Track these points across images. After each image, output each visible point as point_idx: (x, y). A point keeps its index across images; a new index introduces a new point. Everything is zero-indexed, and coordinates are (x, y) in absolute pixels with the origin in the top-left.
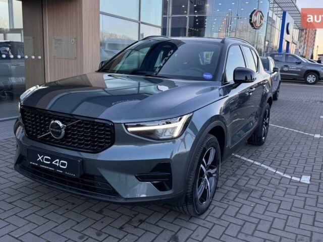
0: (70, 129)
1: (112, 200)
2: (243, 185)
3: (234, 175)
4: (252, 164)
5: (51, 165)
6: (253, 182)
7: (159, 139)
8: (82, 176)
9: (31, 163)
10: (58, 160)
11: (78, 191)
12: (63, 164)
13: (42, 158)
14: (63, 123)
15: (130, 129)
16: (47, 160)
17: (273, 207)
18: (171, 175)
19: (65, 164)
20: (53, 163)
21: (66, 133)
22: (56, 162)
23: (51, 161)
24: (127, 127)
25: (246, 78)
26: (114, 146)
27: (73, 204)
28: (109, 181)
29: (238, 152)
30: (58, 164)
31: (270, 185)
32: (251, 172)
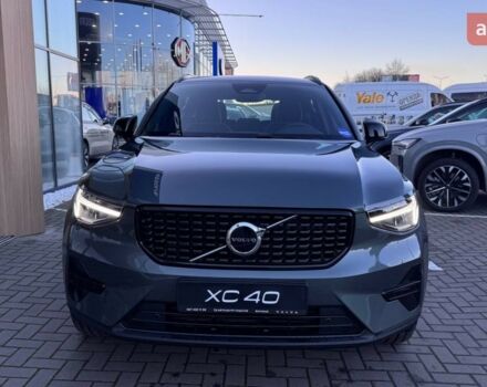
5: (242, 304)
9: (189, 310)
10: (258, 293)
13: (219, 296)
15: (373, 220)
18: (420, 283)
19: (276, 296)
20: (246, 299)
22: (255, 297)
23: (241, 297)
24: (368, 218)
26: (352, 253)
30: (257, 300)
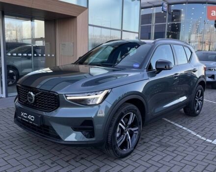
0: (37, 97)
1: (57, 142)
2: (165, 142)
3: (162, 135)
4: (181, 128)
5: (27, 119)
6: (174, 141)
7: (87, 105)
8: (41, 126)
10: (30, 116)
11: (41, 135)
12: (32, 118)
13: (23, 115)
14: (34, 94)
15: (68, 98)
16: (25, 115)
17: (179, 158)
18: (93, 128)
21: (35, 100)
23: (27, 116)
24: (66, 97)
25: (166, 67)
27: (46, 145)
28: (56, 130)
29: (174, 120)
30: (30, 118)
31: (187, 144)
32: (176, 133)
